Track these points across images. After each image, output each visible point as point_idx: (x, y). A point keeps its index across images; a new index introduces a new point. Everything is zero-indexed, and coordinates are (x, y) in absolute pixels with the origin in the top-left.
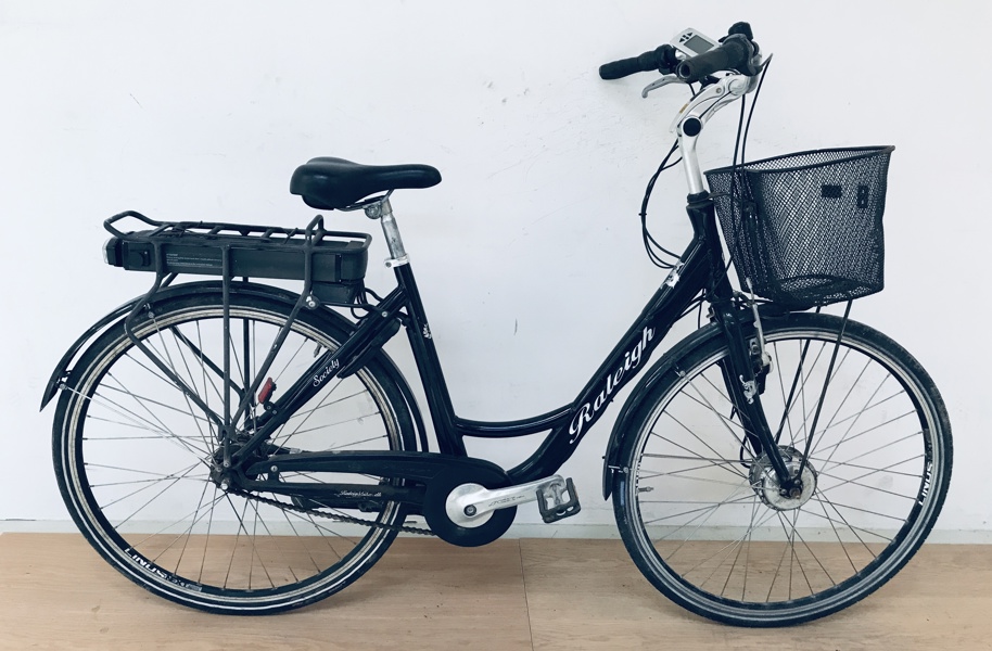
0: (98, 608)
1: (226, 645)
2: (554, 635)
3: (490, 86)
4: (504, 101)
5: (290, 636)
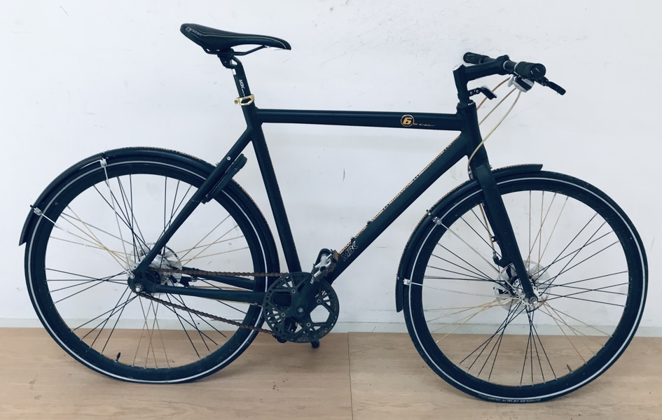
1: (126, 408)
2: (369, 402)
4: (331, 9)
5: (173, 403)
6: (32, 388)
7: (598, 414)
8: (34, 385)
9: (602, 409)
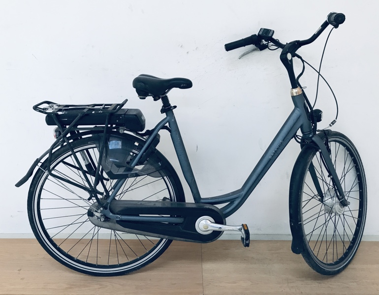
0: (20, 270)
2: (212, 281)
3: (181, 47)
4: (188, 53)
6: (18, 273)
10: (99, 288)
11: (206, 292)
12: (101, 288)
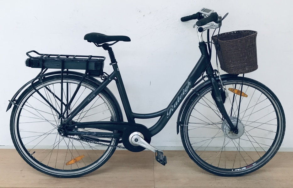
3: (139, 12)
4: (144, 16)
6: (21, 173)
7: (259, 183)
8: (22, 172)
9: (260, 181)
10: (79, 183)
11: (156, 186)
12: (80, 183)
